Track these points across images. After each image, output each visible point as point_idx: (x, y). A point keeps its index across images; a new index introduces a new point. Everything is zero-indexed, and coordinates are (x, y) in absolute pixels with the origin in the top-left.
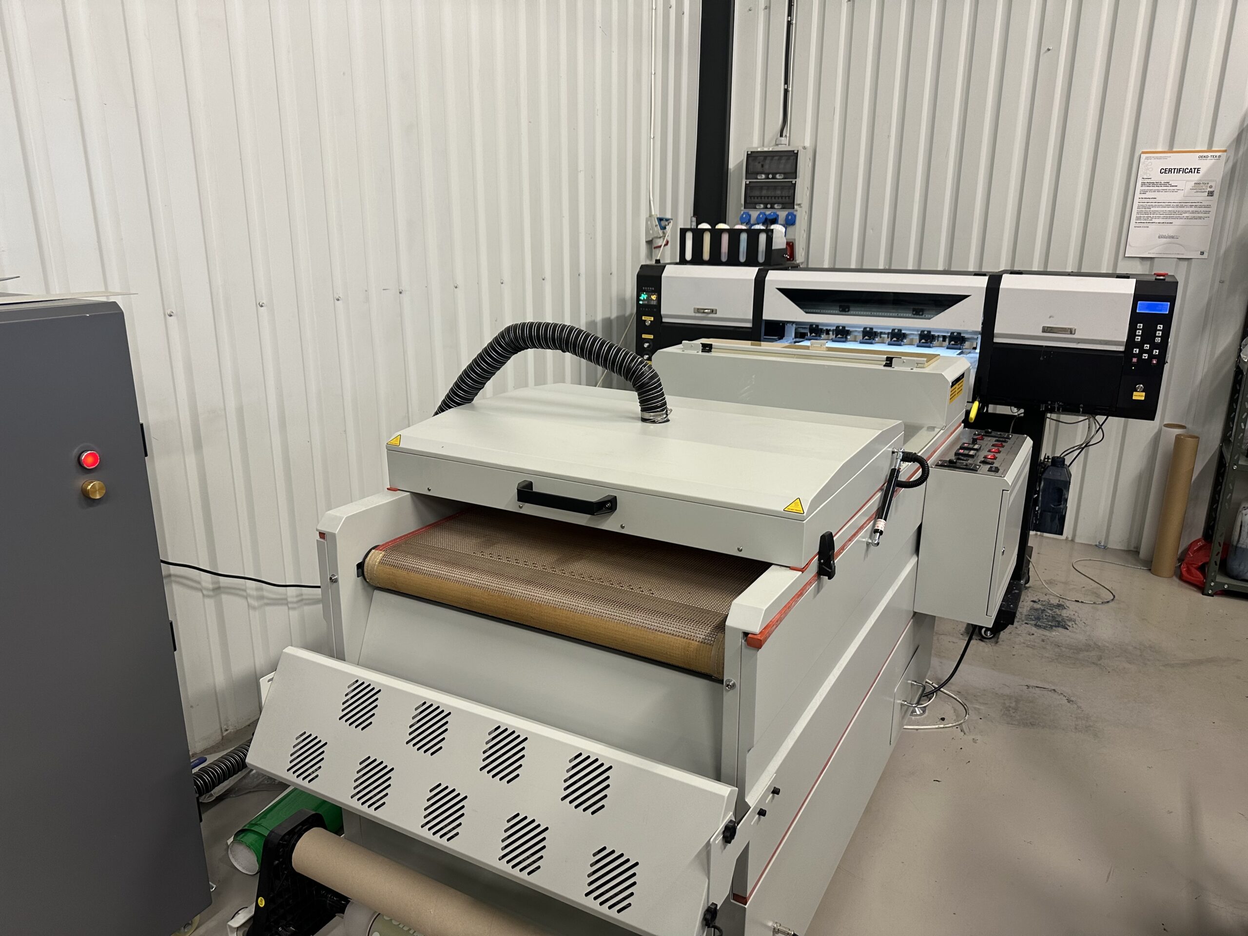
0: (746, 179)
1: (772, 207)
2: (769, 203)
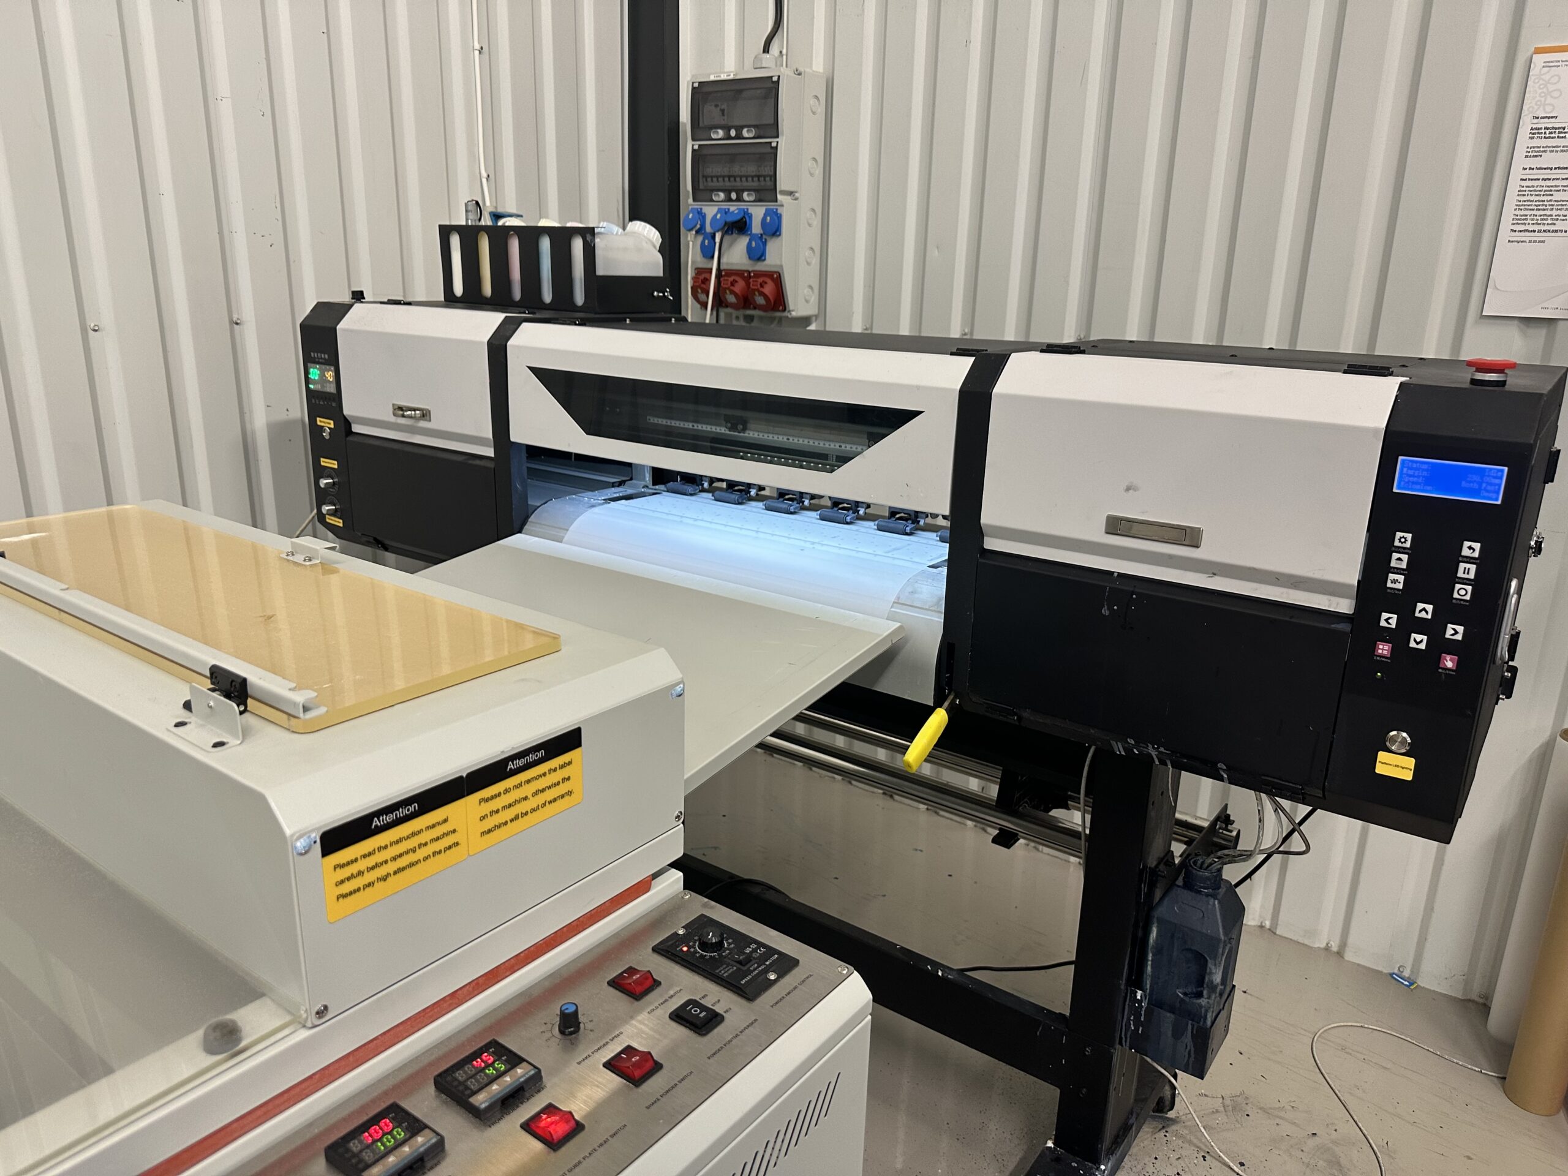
1: (739, 199)
2: (733, 192)
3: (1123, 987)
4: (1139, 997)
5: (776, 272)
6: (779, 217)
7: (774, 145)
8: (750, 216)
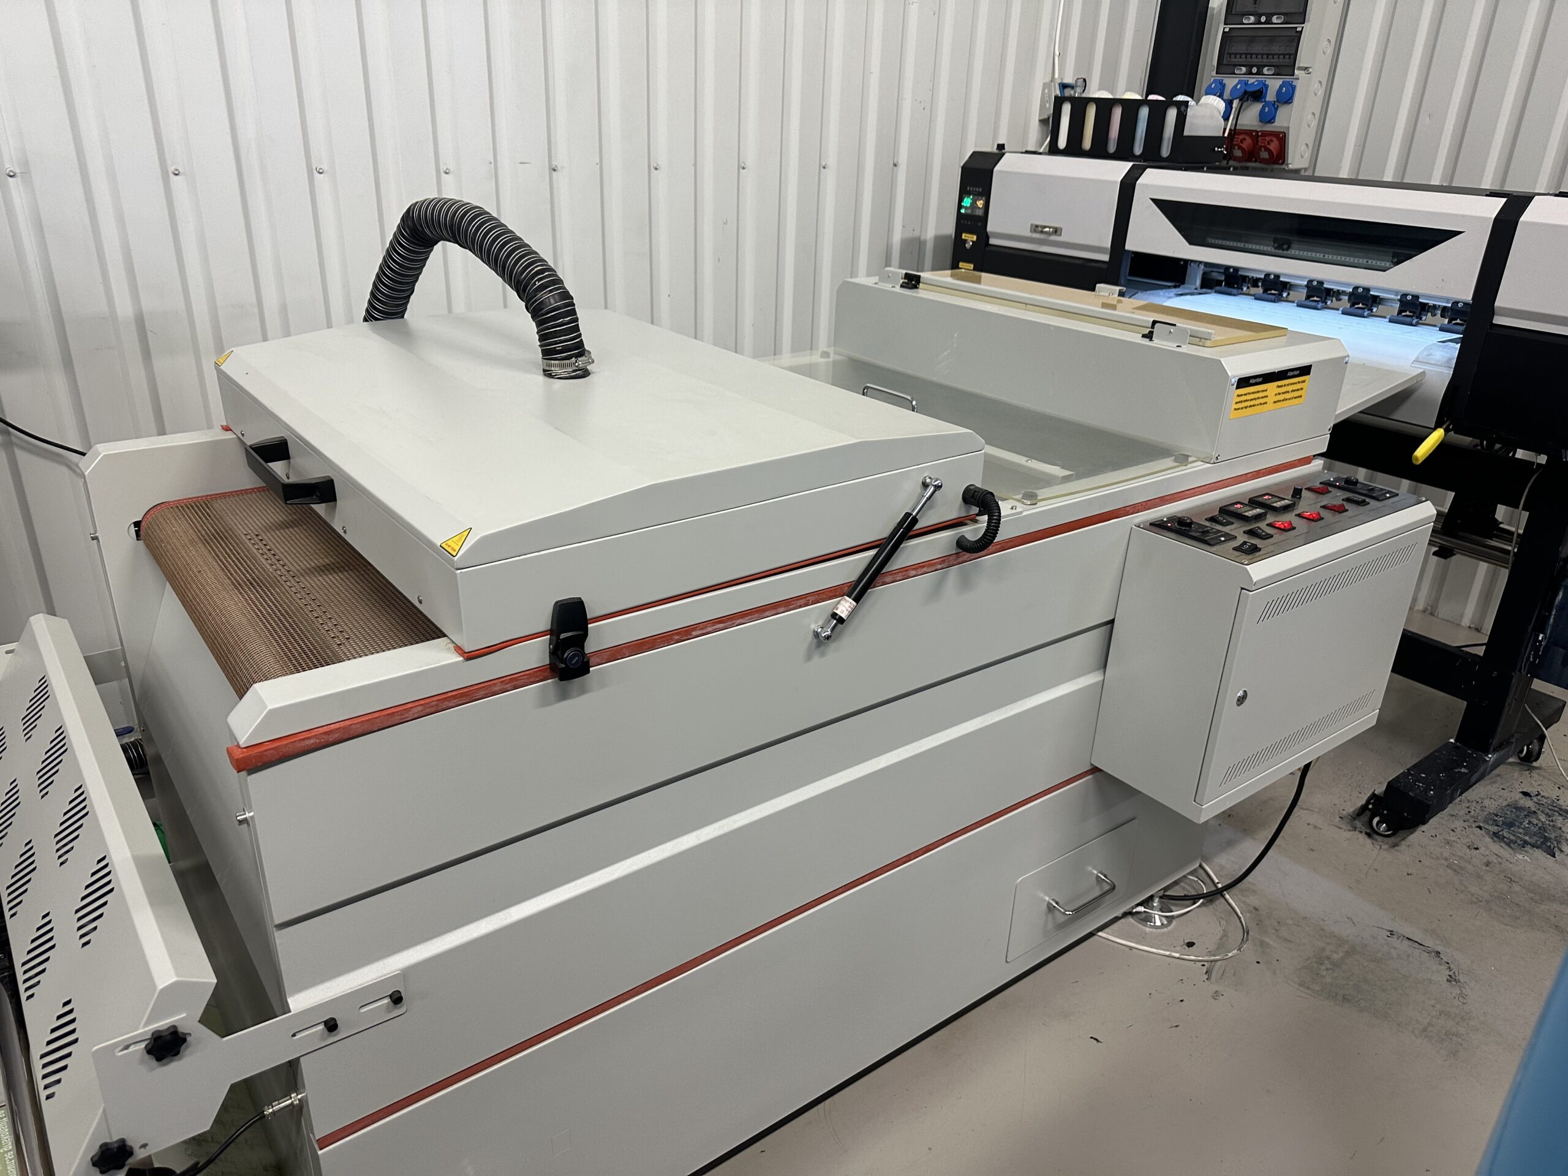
0: (1225, 24)
1: (1259, 73)
2: (1255, 66)
3: (1530, 630)
4: (1540, 638)
5: (1281, 132)
6: (1294, 88)
7: (1299, 29)
8: (1267, 87)
